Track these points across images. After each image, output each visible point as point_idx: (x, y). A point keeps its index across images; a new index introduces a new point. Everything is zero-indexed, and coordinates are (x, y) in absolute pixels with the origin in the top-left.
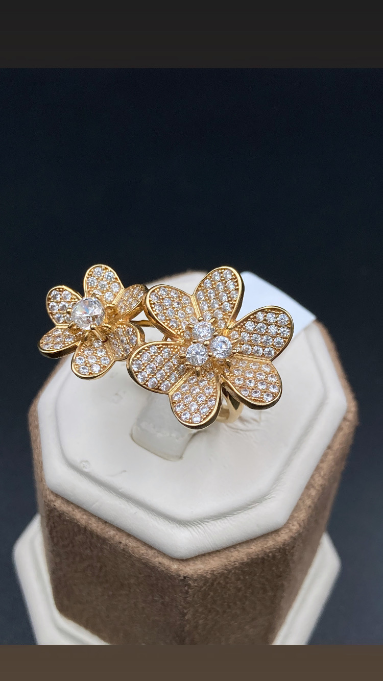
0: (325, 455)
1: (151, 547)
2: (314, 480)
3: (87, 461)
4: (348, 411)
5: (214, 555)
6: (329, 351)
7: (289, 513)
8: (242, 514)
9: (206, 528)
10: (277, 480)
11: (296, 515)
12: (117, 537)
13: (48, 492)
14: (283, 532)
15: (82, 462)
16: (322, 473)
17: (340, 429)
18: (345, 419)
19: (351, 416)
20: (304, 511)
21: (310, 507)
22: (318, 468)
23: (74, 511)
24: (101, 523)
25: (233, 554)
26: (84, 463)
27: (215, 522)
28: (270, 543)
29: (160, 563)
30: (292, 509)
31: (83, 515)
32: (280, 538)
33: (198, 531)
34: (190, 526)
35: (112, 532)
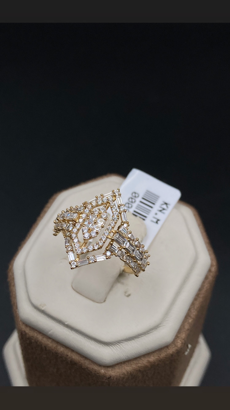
0: (197, 296)
4: (212, 266)
5: (127, 363)
6: (199, 226)
8: (144, 337)
9: (121, 346)
13: (21, 323)
14: (171, 347)
16: (196, 308)
17: (206, 278)
18: (210, 271)
19: (214, 269)
20: (184, 333)
23: (37, 335)
27: (126, 343)
28: (163, 355)
31: (43, 337)
32: (169, 351)
33: (116, 349)
34: (111, 346)
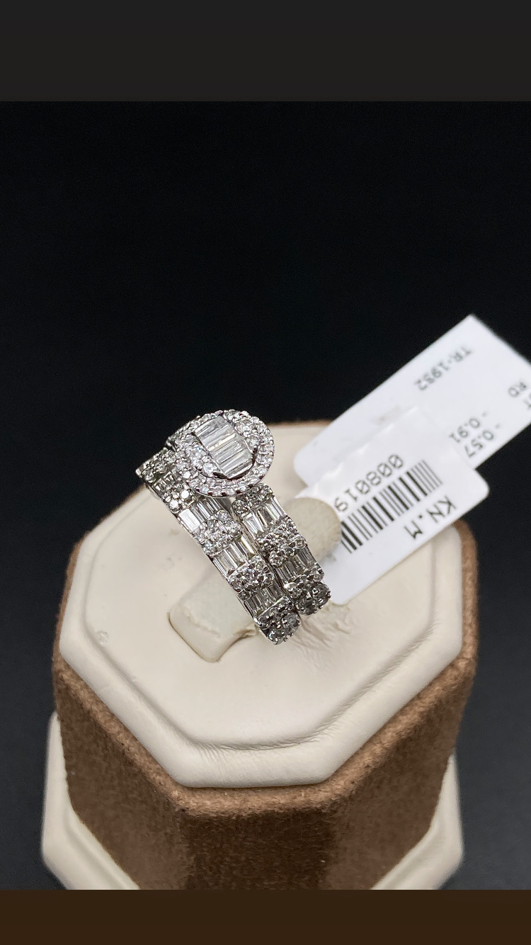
1: (155, 761)
2: (385, 734)
3: (106, 633)
7: (335, 766)
10: (328, 720)
11: (347, 772)
12: (121, 735)
15: (99, 632)
21: (368, 766)
22: (393, 720)
24: (108, 713)
25: (251, 799)
26: (102, 635)
29: (160, 783)
30: (342, 763)
35: (117, 729)
